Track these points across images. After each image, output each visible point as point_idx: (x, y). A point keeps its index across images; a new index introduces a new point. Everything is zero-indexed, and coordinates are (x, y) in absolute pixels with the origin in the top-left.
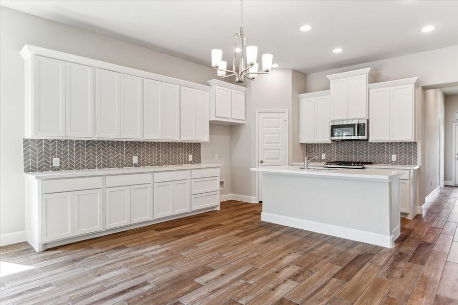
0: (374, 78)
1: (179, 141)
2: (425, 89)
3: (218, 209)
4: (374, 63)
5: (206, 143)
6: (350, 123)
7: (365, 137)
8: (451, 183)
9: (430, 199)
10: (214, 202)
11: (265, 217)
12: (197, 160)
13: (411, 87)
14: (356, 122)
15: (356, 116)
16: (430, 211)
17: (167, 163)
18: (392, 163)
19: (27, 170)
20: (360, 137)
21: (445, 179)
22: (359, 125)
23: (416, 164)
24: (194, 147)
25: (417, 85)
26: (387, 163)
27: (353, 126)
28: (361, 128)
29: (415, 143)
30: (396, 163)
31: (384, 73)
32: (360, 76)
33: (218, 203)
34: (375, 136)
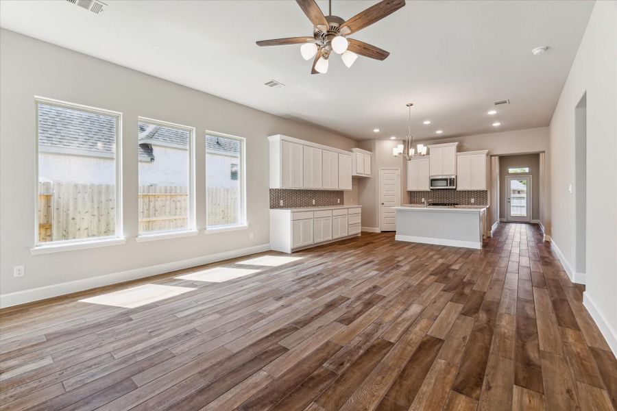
0: (460, 149)
1: (337, 190)
2: (491, 156)
3: (360, 235)
4: (460, 138)
5: (348, 191)
6: (444, 177)
7: (454, 187)
8: (505, 220)
9: (494, 227)
10: (357, 230)
11: (398, 238)
12: (342, 203)
13: (484, 156)
14: (448, 177)
15: (449, 173)
16: (495, 234)
17: (328, 204)
18: (471, 204)
19: (271, 208)
20: (450, 187)
21: (500, 217)
22: (450, 179)
23: (487, 204)
24: (340, 194)
25: (487, 155)
26: (468, 204)
27: (446, 180)
28: (452, 182)
29: (486, 191)
30: (474, 204)
31: (466, 145)
32: (451, 147)
33: (360, 231)
34: (461, 186)
